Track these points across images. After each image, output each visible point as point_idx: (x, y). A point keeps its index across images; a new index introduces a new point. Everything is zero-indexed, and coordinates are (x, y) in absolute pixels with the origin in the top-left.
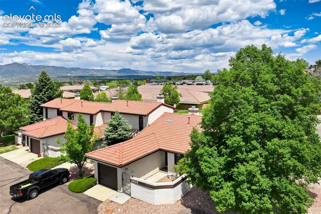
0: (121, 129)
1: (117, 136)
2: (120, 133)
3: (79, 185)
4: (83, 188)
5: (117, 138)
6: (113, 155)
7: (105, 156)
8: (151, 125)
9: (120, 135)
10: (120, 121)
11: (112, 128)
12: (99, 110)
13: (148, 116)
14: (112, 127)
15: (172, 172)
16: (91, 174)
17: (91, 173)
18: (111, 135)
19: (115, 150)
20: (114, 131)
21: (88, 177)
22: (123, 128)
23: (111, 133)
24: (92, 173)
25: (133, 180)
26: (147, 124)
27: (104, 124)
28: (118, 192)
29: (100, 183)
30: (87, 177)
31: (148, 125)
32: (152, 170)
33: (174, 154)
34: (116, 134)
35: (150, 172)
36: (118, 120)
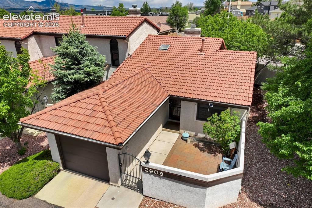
0: (88, 63)
1: (83, 76)
2: (88, 70)
3: (22, 181)
4: (33, 186)
5: (83, 80)
6: (92, 120)
7: (72, 123)
8: (133, 55)
9: (88, 74)
10: (82, 46)
11: (69, 61)
12: (31, 32)
13: (128, 40)
14: (67, 60)
15: (187, 130)
16: (42, 146)
17: (42, 144)
18: (69, 75)
19: (91, 107)
20: (74, 66)
21: (38, 155)
22: (91, 60)
23: (70, 72)
24: (45, 144)
25: (149, 169)
26: (127, 54)
27: (44, 57)
28: (110, 184)
29: (65, 168)
30: (35, 156)
31: (129, 55)
32: (155, 132)
33: (197, 104)
34: (81, 72)
35: (153, 135)
36: (79, 44)
